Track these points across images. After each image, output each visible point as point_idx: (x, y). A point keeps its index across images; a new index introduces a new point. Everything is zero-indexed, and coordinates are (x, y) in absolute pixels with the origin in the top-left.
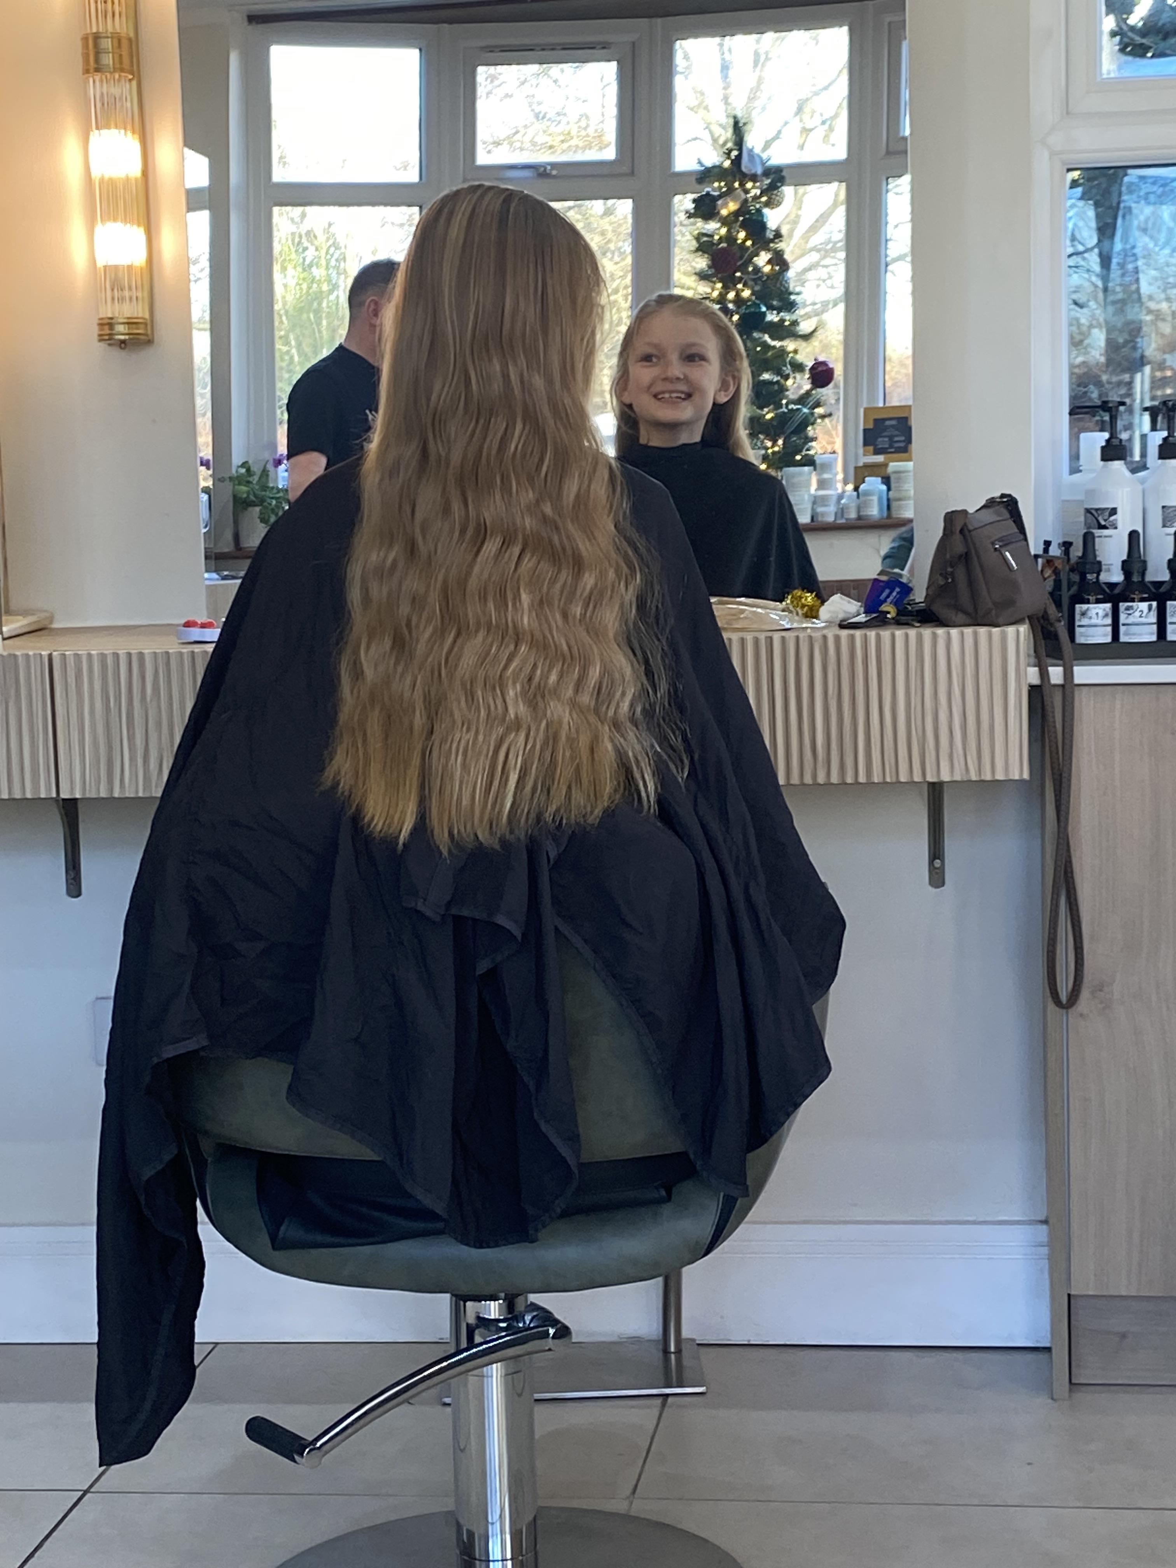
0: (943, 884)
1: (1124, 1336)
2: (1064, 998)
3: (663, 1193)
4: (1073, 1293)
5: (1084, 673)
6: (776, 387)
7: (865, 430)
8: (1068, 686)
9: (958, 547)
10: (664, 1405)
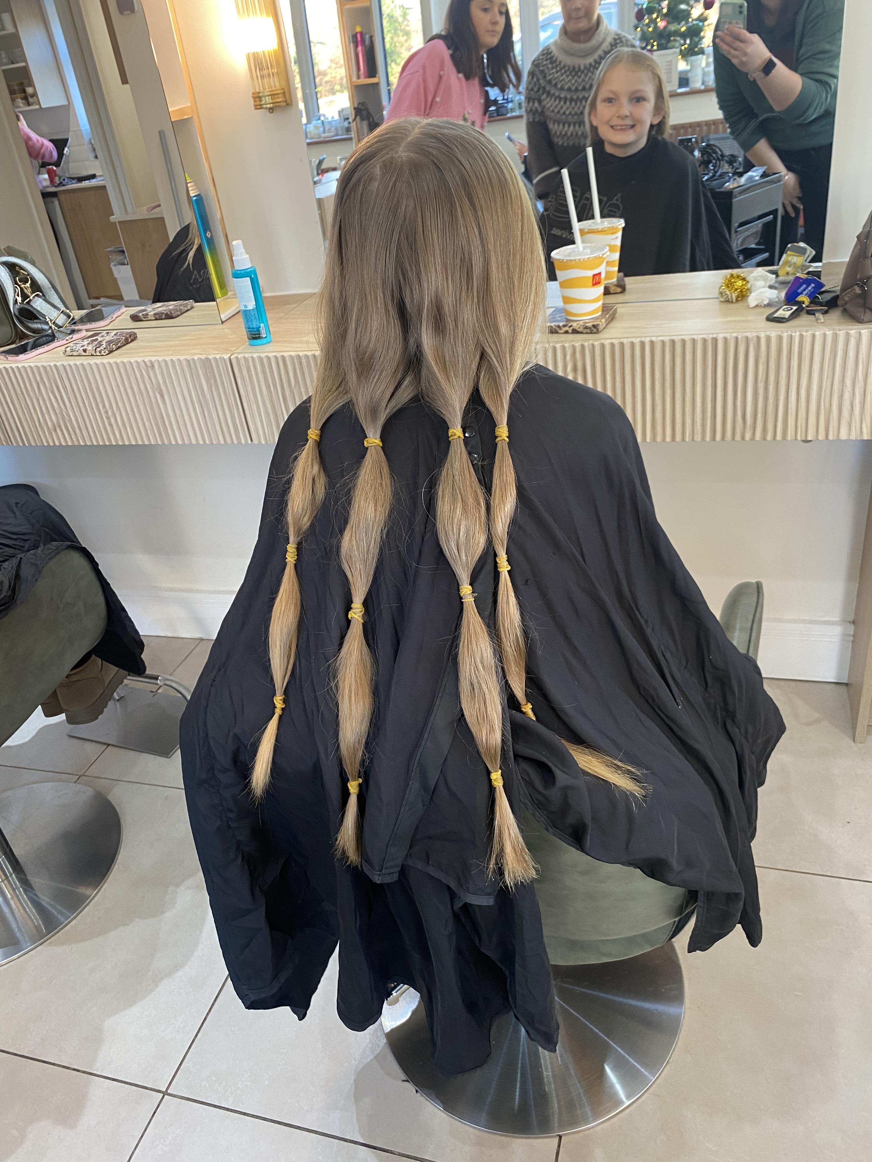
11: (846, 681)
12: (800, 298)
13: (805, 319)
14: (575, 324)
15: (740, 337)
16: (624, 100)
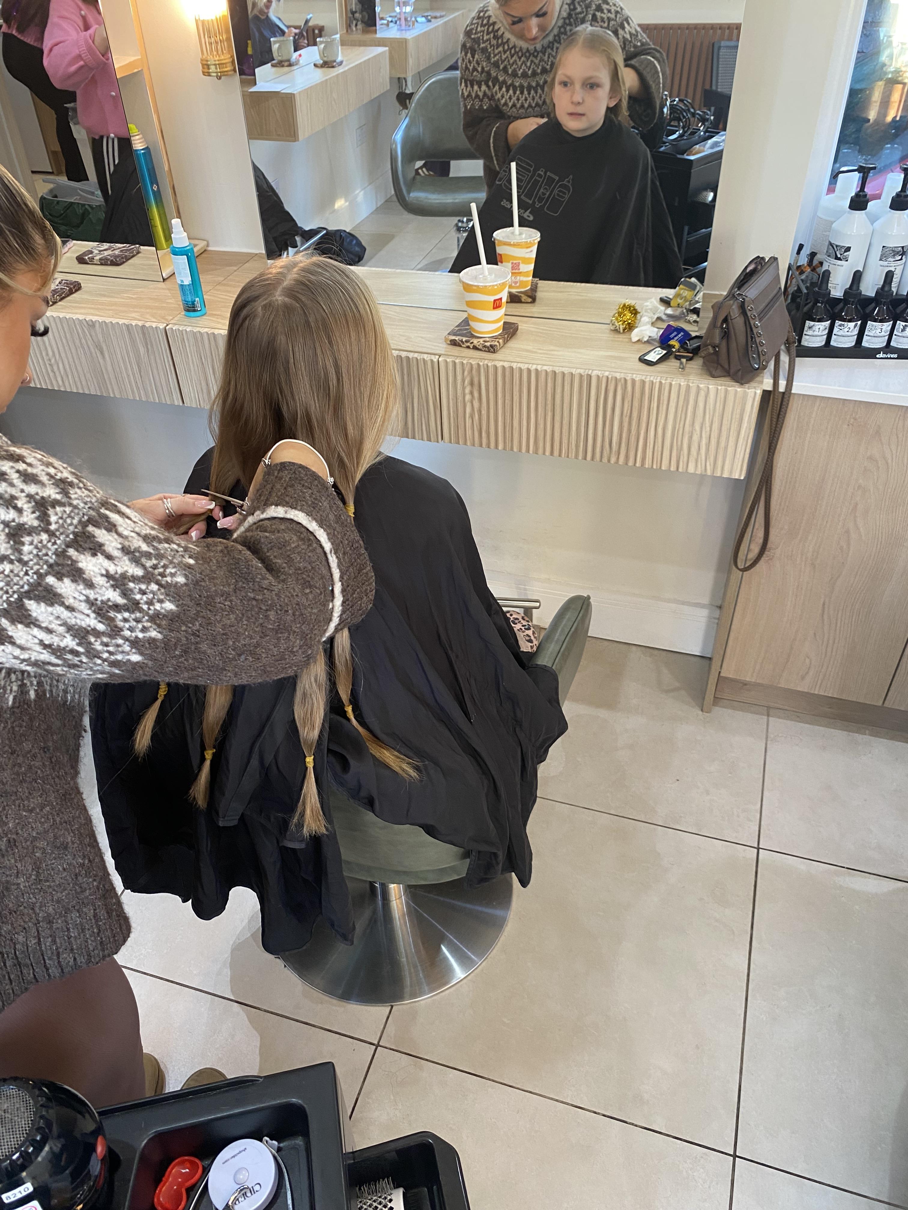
11: (709, 656)
12: (672, 342)
13: (673, 363)
14: (475, 341)
15: (610, 377)
16: (578, 85)
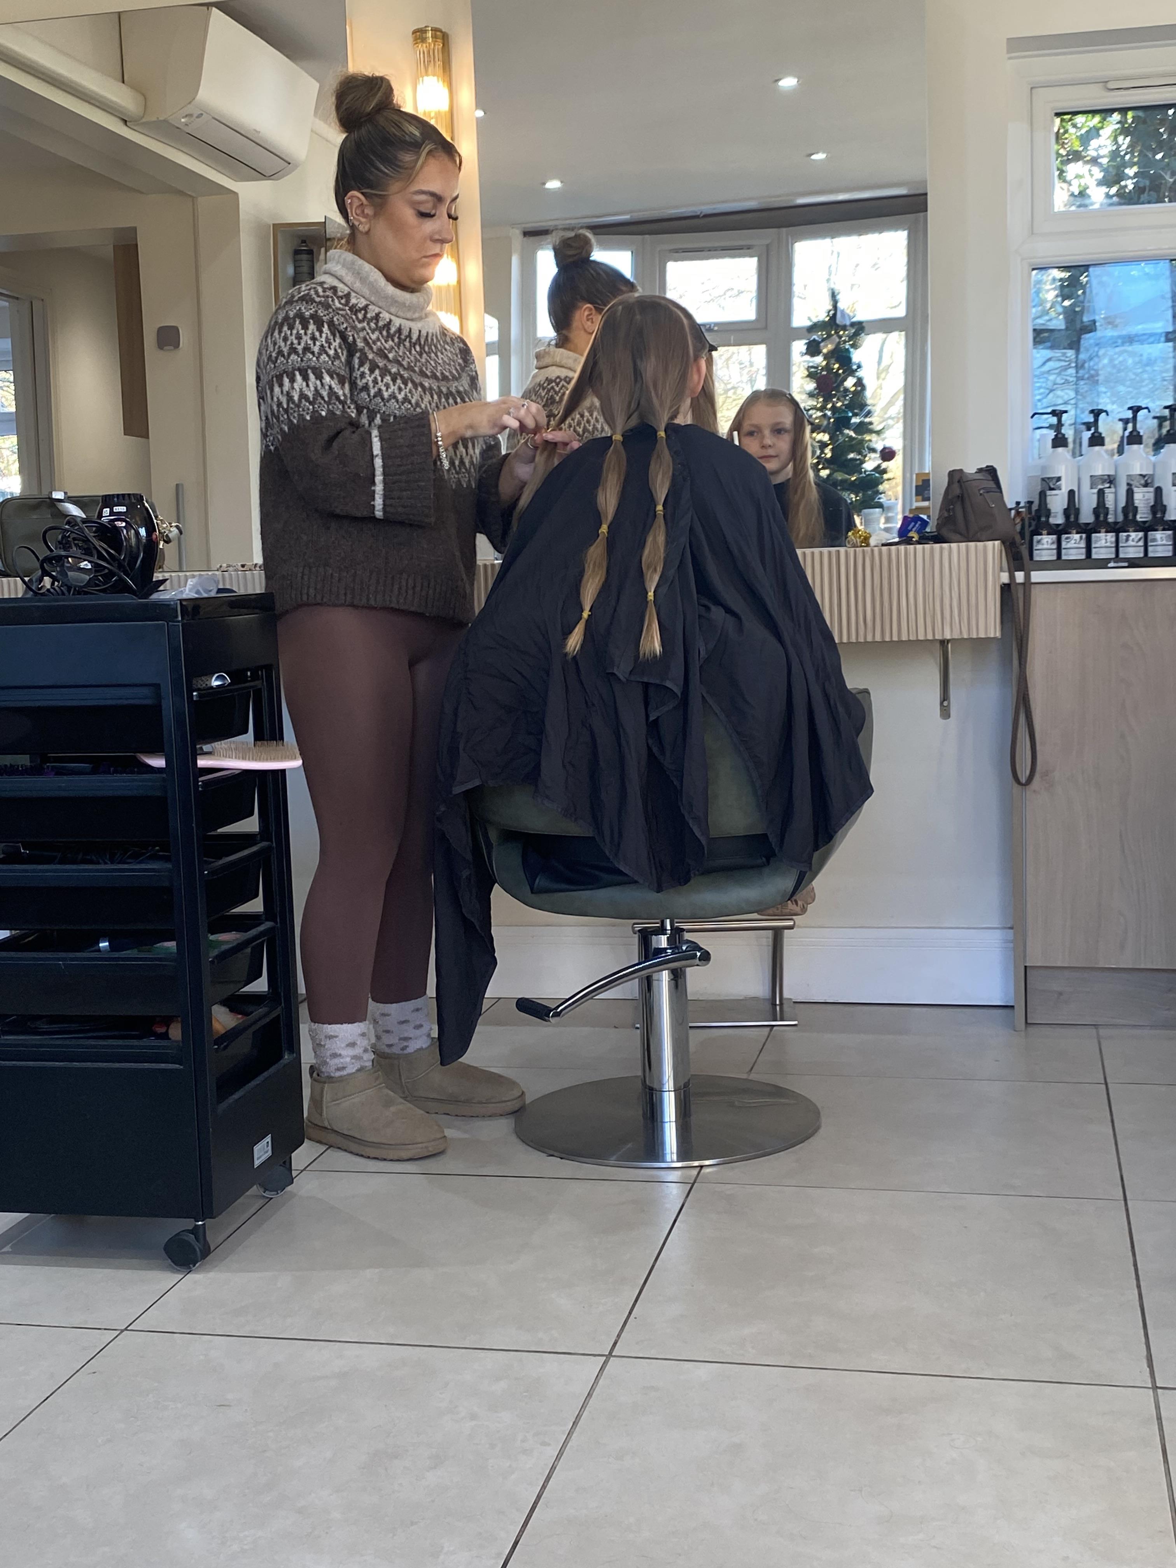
0: (949, 717)
1: (1060, 994)
2: (1023, 781)
3: (764, 859)
4: (1027, 965)
5: (1037, 576)
6: (858, 462)
7: (917, 487)
8: (1028, 584)
9: (957, 491)
10: (771, 1030)
12: (911, 534)
16: (767, 432)
